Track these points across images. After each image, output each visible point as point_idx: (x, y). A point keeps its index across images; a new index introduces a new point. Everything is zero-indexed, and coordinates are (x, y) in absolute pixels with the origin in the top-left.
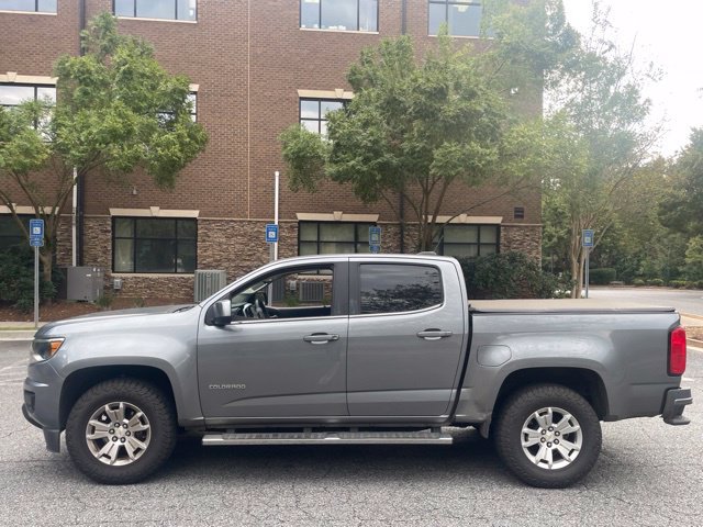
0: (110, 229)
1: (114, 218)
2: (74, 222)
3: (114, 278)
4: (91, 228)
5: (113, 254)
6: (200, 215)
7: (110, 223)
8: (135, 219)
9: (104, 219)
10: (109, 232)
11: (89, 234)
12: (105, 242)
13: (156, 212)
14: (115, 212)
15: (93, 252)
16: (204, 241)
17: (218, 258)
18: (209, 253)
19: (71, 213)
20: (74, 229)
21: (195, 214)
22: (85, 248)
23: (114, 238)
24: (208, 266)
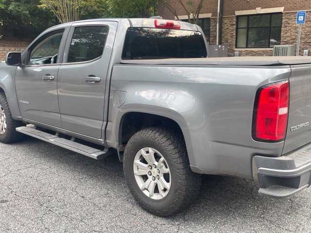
0: (235, 23)
1: (238, 17)
2: (218, 21)
3: (236, 51)
4: (226, 23)
5: (236, 37)
6: (284, 10)
7: (235, 20)
8: (248, 16)
9: (232, 18)
10: (234, 25)
11: (225, 27)
12: (232, 31)
13: (259, 11)
14: (238, 13)
15: (227, 37)
16: (286, 27)
17: (294, 37)
18: (288, 34)
19: (217, 16)
20: (218, 25)
21: (281, 9)
22: (223, 35)
23: (237, 29)
24: (286, 43)
